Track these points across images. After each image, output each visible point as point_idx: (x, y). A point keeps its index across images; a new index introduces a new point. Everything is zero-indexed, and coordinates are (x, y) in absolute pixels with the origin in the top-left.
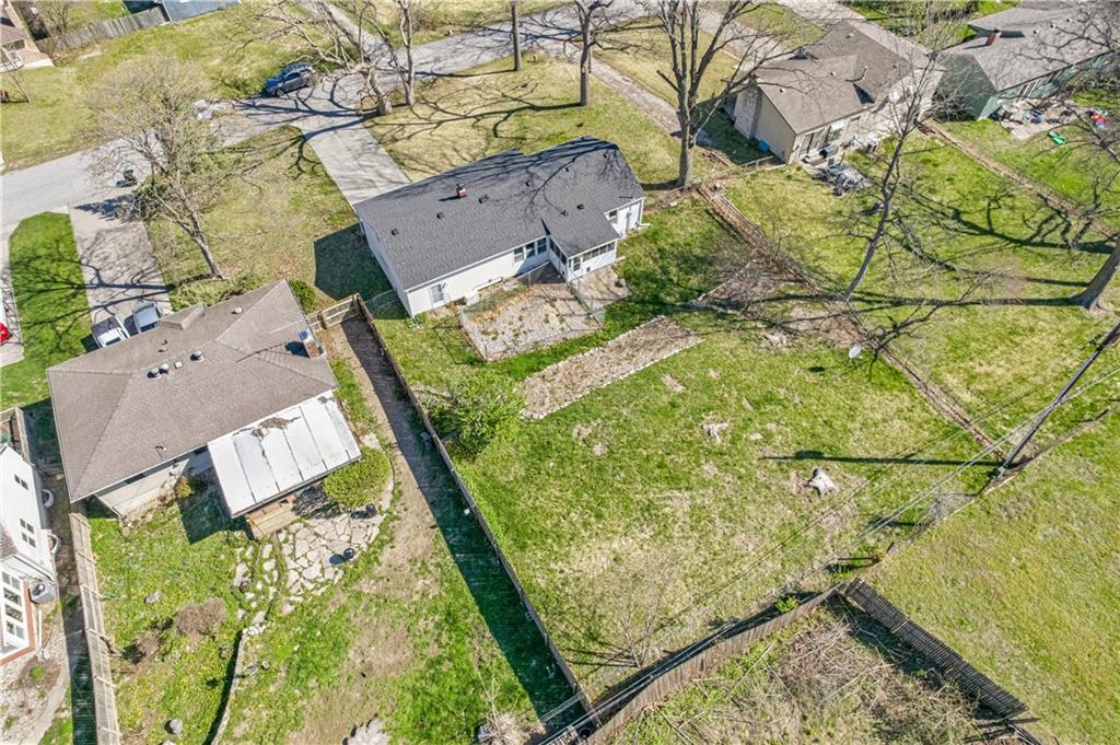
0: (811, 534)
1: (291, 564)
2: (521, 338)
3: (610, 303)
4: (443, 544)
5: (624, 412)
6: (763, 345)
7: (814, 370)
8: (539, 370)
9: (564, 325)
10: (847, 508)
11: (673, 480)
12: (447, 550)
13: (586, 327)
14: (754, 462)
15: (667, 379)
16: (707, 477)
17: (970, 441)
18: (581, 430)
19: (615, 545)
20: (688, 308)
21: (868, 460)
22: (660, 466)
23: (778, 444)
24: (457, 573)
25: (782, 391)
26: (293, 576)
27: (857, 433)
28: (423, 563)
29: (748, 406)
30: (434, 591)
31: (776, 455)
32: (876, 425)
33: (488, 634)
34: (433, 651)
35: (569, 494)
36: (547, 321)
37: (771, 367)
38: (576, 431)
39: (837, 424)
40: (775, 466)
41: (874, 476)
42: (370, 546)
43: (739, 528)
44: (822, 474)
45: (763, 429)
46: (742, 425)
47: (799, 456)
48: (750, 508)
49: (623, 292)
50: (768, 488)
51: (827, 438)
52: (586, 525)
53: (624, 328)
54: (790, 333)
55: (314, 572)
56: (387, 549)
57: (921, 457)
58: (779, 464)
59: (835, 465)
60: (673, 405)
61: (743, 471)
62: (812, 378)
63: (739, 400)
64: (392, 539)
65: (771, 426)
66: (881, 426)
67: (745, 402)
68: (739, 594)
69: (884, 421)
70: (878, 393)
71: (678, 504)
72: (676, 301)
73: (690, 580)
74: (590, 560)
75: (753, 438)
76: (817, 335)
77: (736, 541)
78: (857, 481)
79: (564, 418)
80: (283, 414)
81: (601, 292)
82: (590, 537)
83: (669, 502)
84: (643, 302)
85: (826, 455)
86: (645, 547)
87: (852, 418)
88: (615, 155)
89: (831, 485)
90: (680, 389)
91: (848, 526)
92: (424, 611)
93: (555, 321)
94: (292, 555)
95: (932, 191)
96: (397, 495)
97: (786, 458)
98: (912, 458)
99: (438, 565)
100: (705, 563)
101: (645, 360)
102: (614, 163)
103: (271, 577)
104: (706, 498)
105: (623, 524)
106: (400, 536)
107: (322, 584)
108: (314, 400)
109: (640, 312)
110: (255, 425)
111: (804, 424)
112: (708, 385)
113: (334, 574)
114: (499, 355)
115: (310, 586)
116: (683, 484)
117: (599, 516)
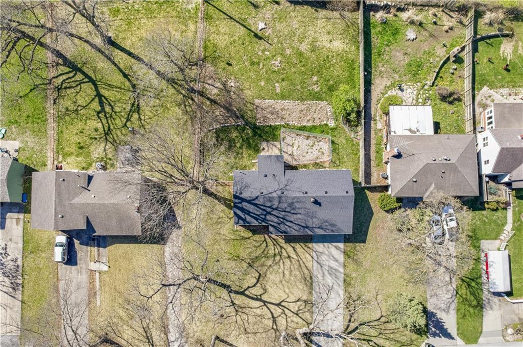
0: (276, 16)
5: (299, 87)
6: (238, 84)
7: (230, 65)
9: (293, 141)
10: (261, 16)
11: (301, 54)
14: (274, 45)
15: (278, 91)
16: (291, 50)
17: (207, 13)
18: (316, 88)
19: (329, 45)
20: (247, 123)
21: (242, 25)
22: (301, 62)
23: (263, 47)
25: (246, 64)
26: (415, 93)
27: (237, 35)
28: (380, 75)
29: (261, 64)
30: (380, 64)
31: (267, 43)
32: (229, 34)
33: (372, 44)
34: (387, 49)
35: (332, 69)
36: (299, 146)
37: (242, 75)
39: (240, 42)
41: (245, 20)
42: (392, 89)
43: (293, 29)
44: (260, 28)
45: (263, 54)
46: (268, 60)
47: (260, 38)
48: (286, 33)
49: (264, 144)
50: (277, 35)
51: (248, 39)
52: (333, 57)
53: (274, 127)
54: (225, 84)
55: (409, 90)
56: (388, 85)
57: (226, 17)
58: (268, 40)
60: (283, 80)
61: (279, 45)
62: (234, 62)
65: (260, 53)
67: (261, 67)
68: (306, 13)
69: (225, 34)
70: (218, 44)
71: (304, 47)
72: (248, 129)
73: (316, 25)
74: (338, 45)
75: (268, 53)
76: (217, 78)
77: (297, 26)
78: (251, 21)
79: (317, 97)
80: (408, 133)
81: (272, 149)
82: (334, 52)
83: (307, 49)
84: (260, 136)
85: (253, 34)
86: (321, 40)
87: (234, 41)
88: (237, 192)
89: (260, 24)
90: (277, 85)
91: (265, 11)
92: (385, 61)
93: (296, 145)
94: (413, 100)
96: (378, 101)
97: (265, 41)
98: (229, 18)
99: (376, 71)
100: (309, 26)
101: (279, 104)
102: (239, 189)
103: (421, 97)
104: (296, 44)
105: (323, 50)
106: (382, 87)
107: (408, 85)
108: (398, 134)
109: (264, 131)
110: (418, 134)
111: (250, 48)
112: (268, 80)
114: (323, 141)
115: (411, 87)
116: (298, 51)
117: (328, 57)
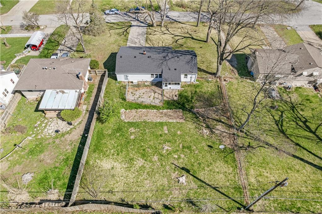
0: (168, 192)
1: (48, 127)
2: (140, 99)
3: (170, 100)
4: (79, 141)
5: (147, 131)
6: (200, 132)
7: (209, 146)
8: (137, 109)
9: (153, 100)
10: (184, 191)
11: (143, 156)
12: (79, 142)
13: (158, 103)
14: (169, 163)
15: (165, 128)
16: (153, 160)
17: (241, 194)
18: (132, 130)
19: (115, 164)
20: (190, 111)
21: (202, 182)
22: (144, 150)
23: (180, 162)
24: (77, 150)
25: (194, 147)
26: (46, 130)
27: (206, 171)
28: (72, 142)
29: (181, 147)
30: (69, 151)
31: (177, 164)
32: (214, 172)
33: (71, 168)
34: (57, 165)
35: (116, 145)
36: (150, 97)
37: (197, 139)
38: (131, 129)
39: (202, 165)
40: (173, 168)
41: (200, 187)
42: (65, 132)
43: (150, 179)
44: (184, 177)
45: (179, 155)
46: (175, 151)
47: (183, 169)
48: (157, 175)
49: (175, 98)
50: (167, 172)
51: (195, 168)
52: (113, 155)
53: (168, 108)
54: (212, 132)
55: (50, 132)
56: (68, 135)
57: (220, 190)
58: (175, 168)
59: (191, 177)
60: (161, 135)
61: (164, 164)
62: (206, 148)
63: (180, 143)
64: (71, 133)
65: (182, 156)
66: (215, 174)
67: (181, 145)
68: (134, 196)
69: (218, 172)
70: (224, 163)
71: (140, 162)
72: (188, 108)
73: (125, 185)
74: (106, 164)
75: (175, 156)
76: (220, 137)
77: (146, 182)
78: (194, 185)
79: (131, 124)
80: (65, 91)
81: (170, 96)
82: (111, 159)
83: (137, 161)
84: (179, 104)
85: (191, 173)
86: (122, 169)
87: (208, 166)
88: (195, 58)
89: (184, 182)
90: (167, 132)
91: (180, 197)
92: (63, 154)
93: (152, 98)
94: (50, 125)
95: (302, 110)
96: (80, 123)
97: (179, 167)
98: (217, 189)
99: (75, 145)
100: (133, 182)
101: (165, 119)
102: (193, 61)
103: (42, 128)
104: (148, 165)
105: (122, 160)
106: (73, 133)
107: (50, 135)
108: (74, 91)
109: (176, 106)
110: (58, 90)
111: (192, 160)
112: (175, 135)
113: (54, 134)
114: (131, 100)
115: (47, 134)
116: (145, 158)
117: (118, 154)
